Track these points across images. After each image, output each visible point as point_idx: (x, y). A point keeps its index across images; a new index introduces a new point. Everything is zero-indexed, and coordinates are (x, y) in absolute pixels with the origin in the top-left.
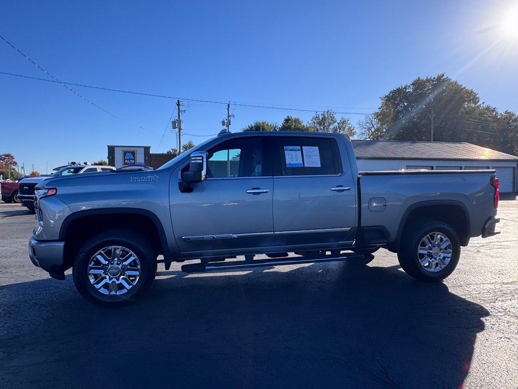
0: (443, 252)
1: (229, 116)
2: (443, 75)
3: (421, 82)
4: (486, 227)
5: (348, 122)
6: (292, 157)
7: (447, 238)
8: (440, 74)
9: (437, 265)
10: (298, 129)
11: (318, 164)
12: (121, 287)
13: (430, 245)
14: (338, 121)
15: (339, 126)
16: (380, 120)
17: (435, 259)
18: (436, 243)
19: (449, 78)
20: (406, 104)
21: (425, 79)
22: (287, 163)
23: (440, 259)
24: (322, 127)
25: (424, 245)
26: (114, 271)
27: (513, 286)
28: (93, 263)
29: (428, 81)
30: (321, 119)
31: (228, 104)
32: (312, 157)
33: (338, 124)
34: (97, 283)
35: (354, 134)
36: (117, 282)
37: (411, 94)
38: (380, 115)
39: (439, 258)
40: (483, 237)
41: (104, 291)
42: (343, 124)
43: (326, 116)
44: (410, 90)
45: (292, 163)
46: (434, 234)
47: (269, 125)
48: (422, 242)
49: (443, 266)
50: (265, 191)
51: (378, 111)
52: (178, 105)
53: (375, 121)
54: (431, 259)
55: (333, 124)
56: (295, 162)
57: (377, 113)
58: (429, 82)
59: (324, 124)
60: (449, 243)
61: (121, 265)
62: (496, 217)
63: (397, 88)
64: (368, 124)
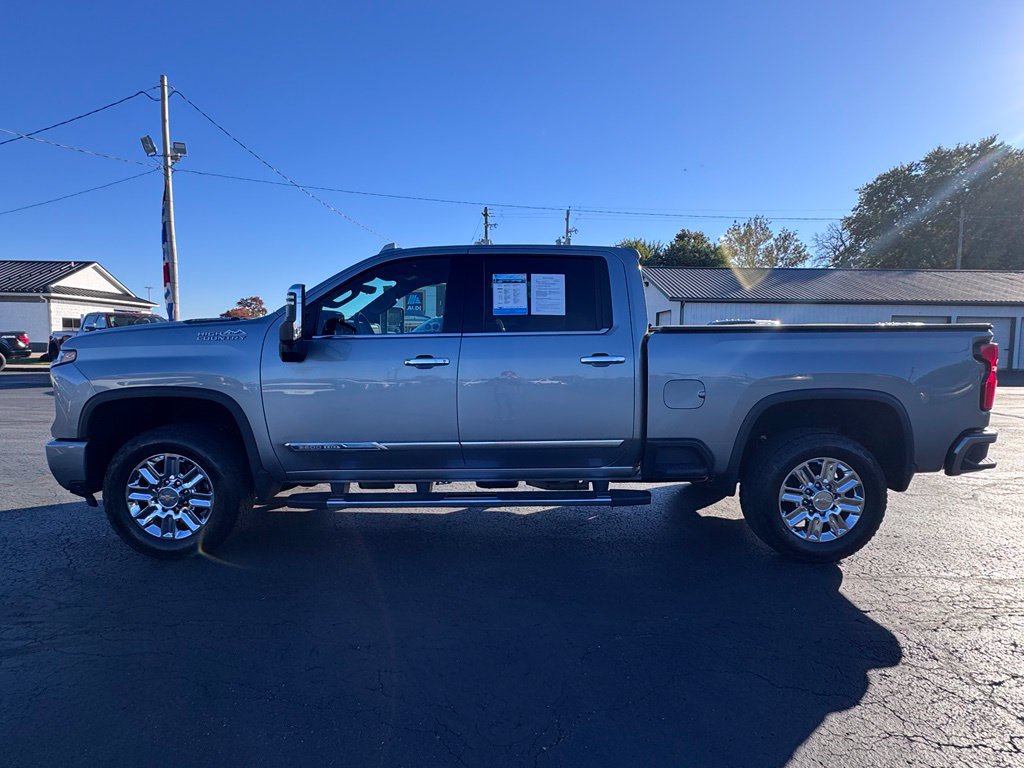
0: (841, 502)
1: (568, 232)
2: (993, 140)
3: (945, 156)
4: (957, 451)
5: (795, 237)
6: (507, 294)
7: (853, 472)
8: (987, 137)
9: (826, 527)
10: (699, 252)
11: (560, 310)
12: (182, 526)
13: (810, 484)
14: (776, 236)
15: (777, 246)
16: (854, 232)
17: (823, 515)
18: (826, 481)
19: (1006, 144)
20: (909, 199)
21: (953, 148)
22: (495, 306)
23: (834, 515)
24: (744, 248)
25: (795, 482)
26: (167, 497)
27: (1010, 591)
28: (137, 482)
29: (959, 152)
30: (742, 232)
31: (568, 211)
32: (550, 294)
33: (776, 240)
34: (143, 516)
35: (805, 258)
36: (175, 517)
37: (921, 180)
38: (854, 221)
39: (831, 512)
40: (947, 473)
41: (155, 531)
42: (784, 242)
43: (753, 227)
44: (920, 172)
45: (505, 306)
46: (822, 461)
47: (647, 245)
48: (792, 475)
49: (841, 532)
50: (442, 362)
51: (850, 214)
52: (486, 215)
53: (846, 234)
54: (811, 514)
55: (765, 241)
56: (511, 305)
57: (849, 218)
58: (962, 154)
59: (749, 241)
60: (857, 482)
61: (181, 489)
62: (989, 430)
63: (892, 169)
64: (833, 240)
